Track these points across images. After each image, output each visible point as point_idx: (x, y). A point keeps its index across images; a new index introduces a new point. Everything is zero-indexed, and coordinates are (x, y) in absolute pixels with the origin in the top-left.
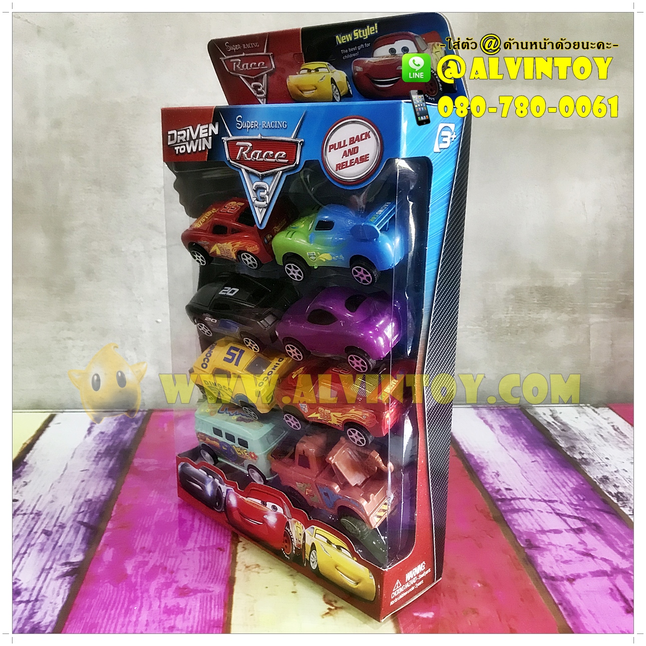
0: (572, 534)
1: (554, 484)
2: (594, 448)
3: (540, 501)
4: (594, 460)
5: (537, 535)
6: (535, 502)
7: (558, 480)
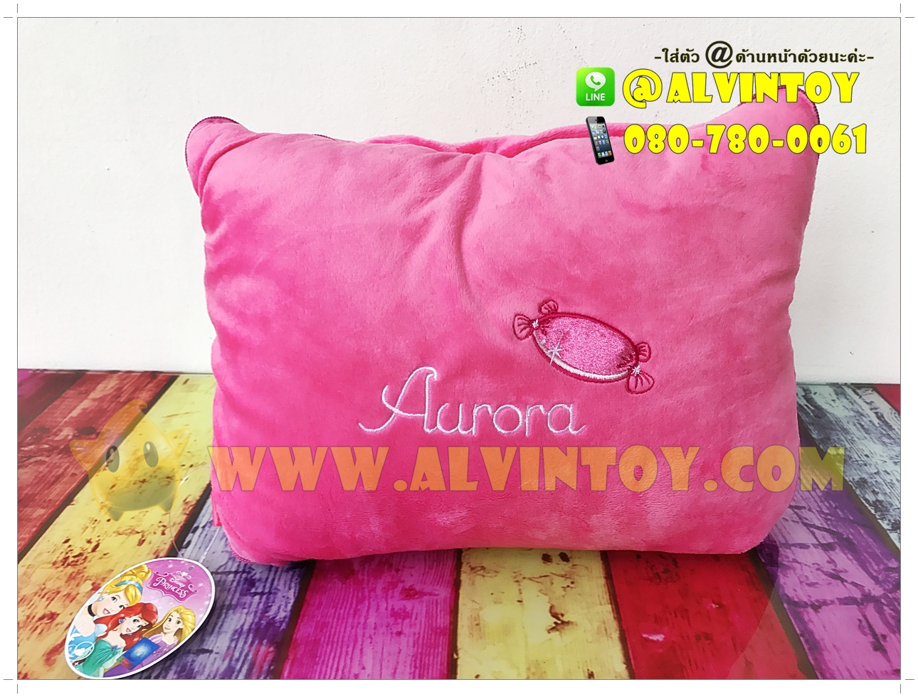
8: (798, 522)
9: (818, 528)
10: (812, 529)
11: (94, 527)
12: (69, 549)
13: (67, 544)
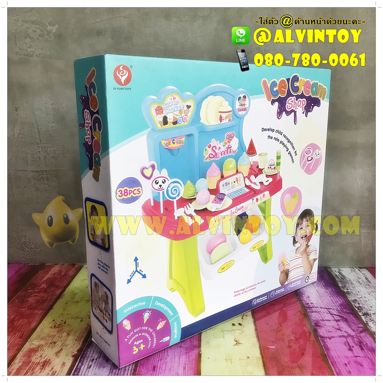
0: (335, 322)
1: (332, 302)
2: (354, 287)
3: (325, 308)
4: (352, 293)
5: (320, 322)
6: (322, 309)
7: (335, 300)
8: (328, 313)
9: (335, 315)
10: (333, 315)
11: (63, 316)
12: (55, 323)
13: (54, 322)
